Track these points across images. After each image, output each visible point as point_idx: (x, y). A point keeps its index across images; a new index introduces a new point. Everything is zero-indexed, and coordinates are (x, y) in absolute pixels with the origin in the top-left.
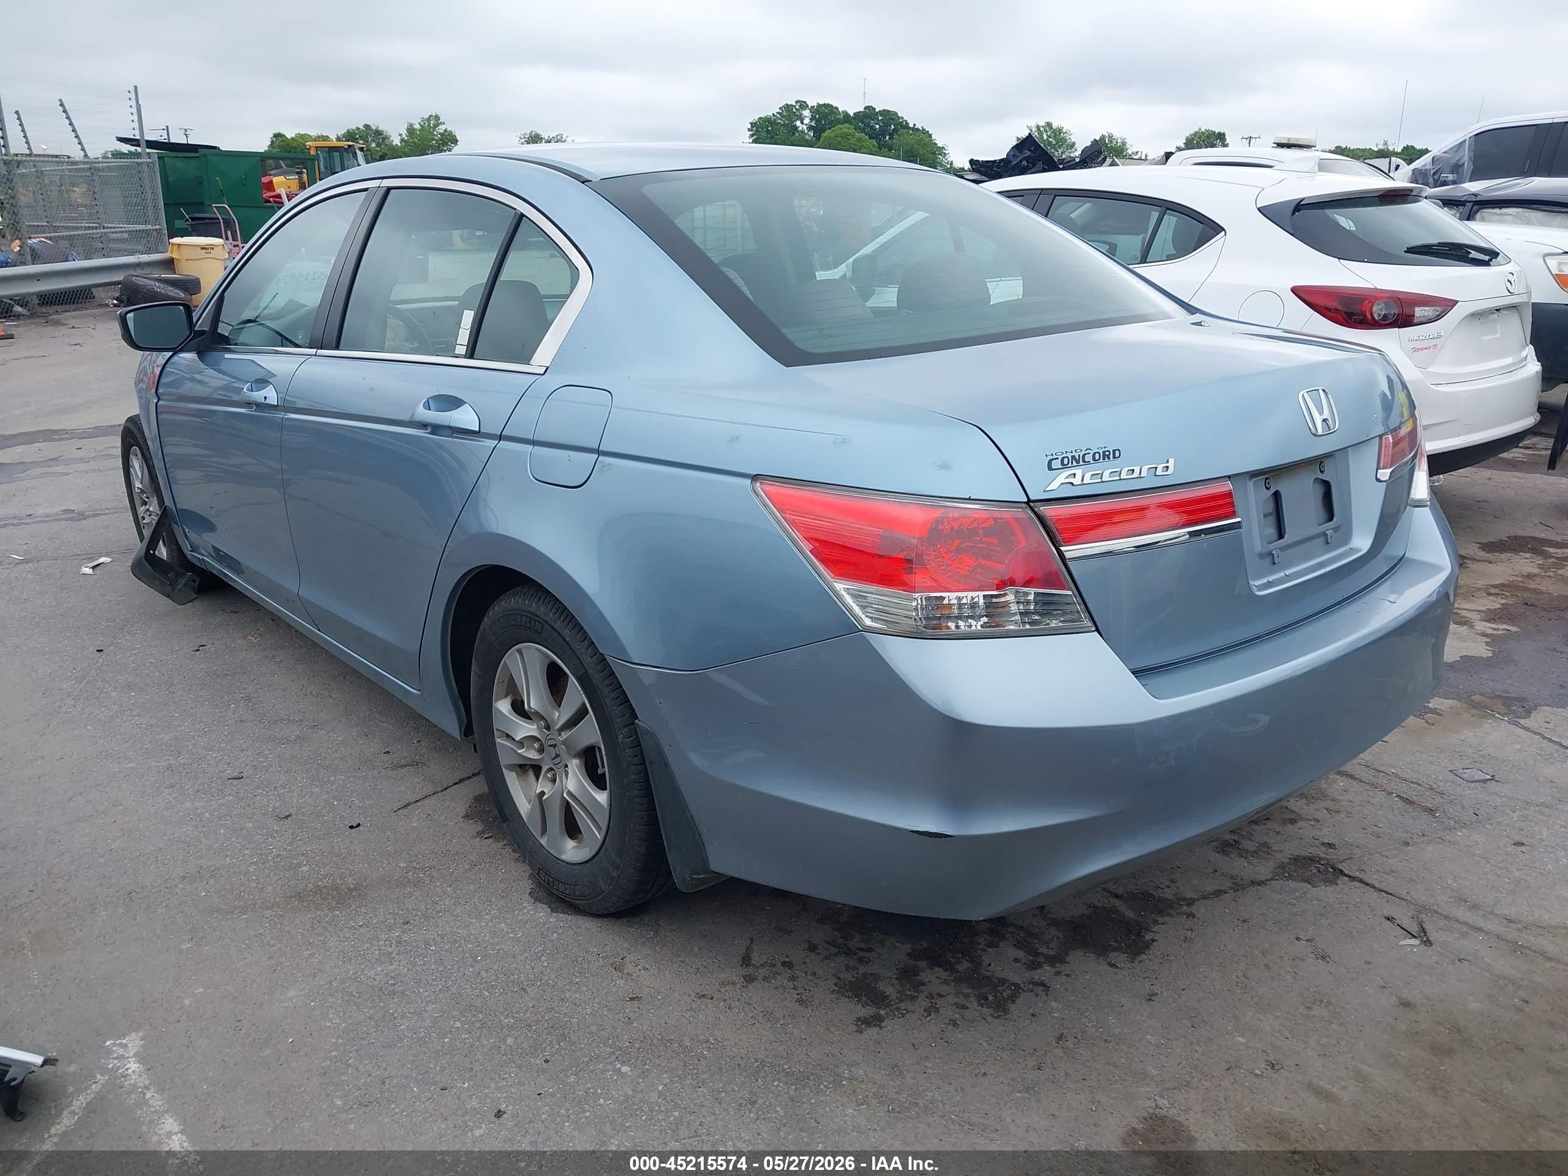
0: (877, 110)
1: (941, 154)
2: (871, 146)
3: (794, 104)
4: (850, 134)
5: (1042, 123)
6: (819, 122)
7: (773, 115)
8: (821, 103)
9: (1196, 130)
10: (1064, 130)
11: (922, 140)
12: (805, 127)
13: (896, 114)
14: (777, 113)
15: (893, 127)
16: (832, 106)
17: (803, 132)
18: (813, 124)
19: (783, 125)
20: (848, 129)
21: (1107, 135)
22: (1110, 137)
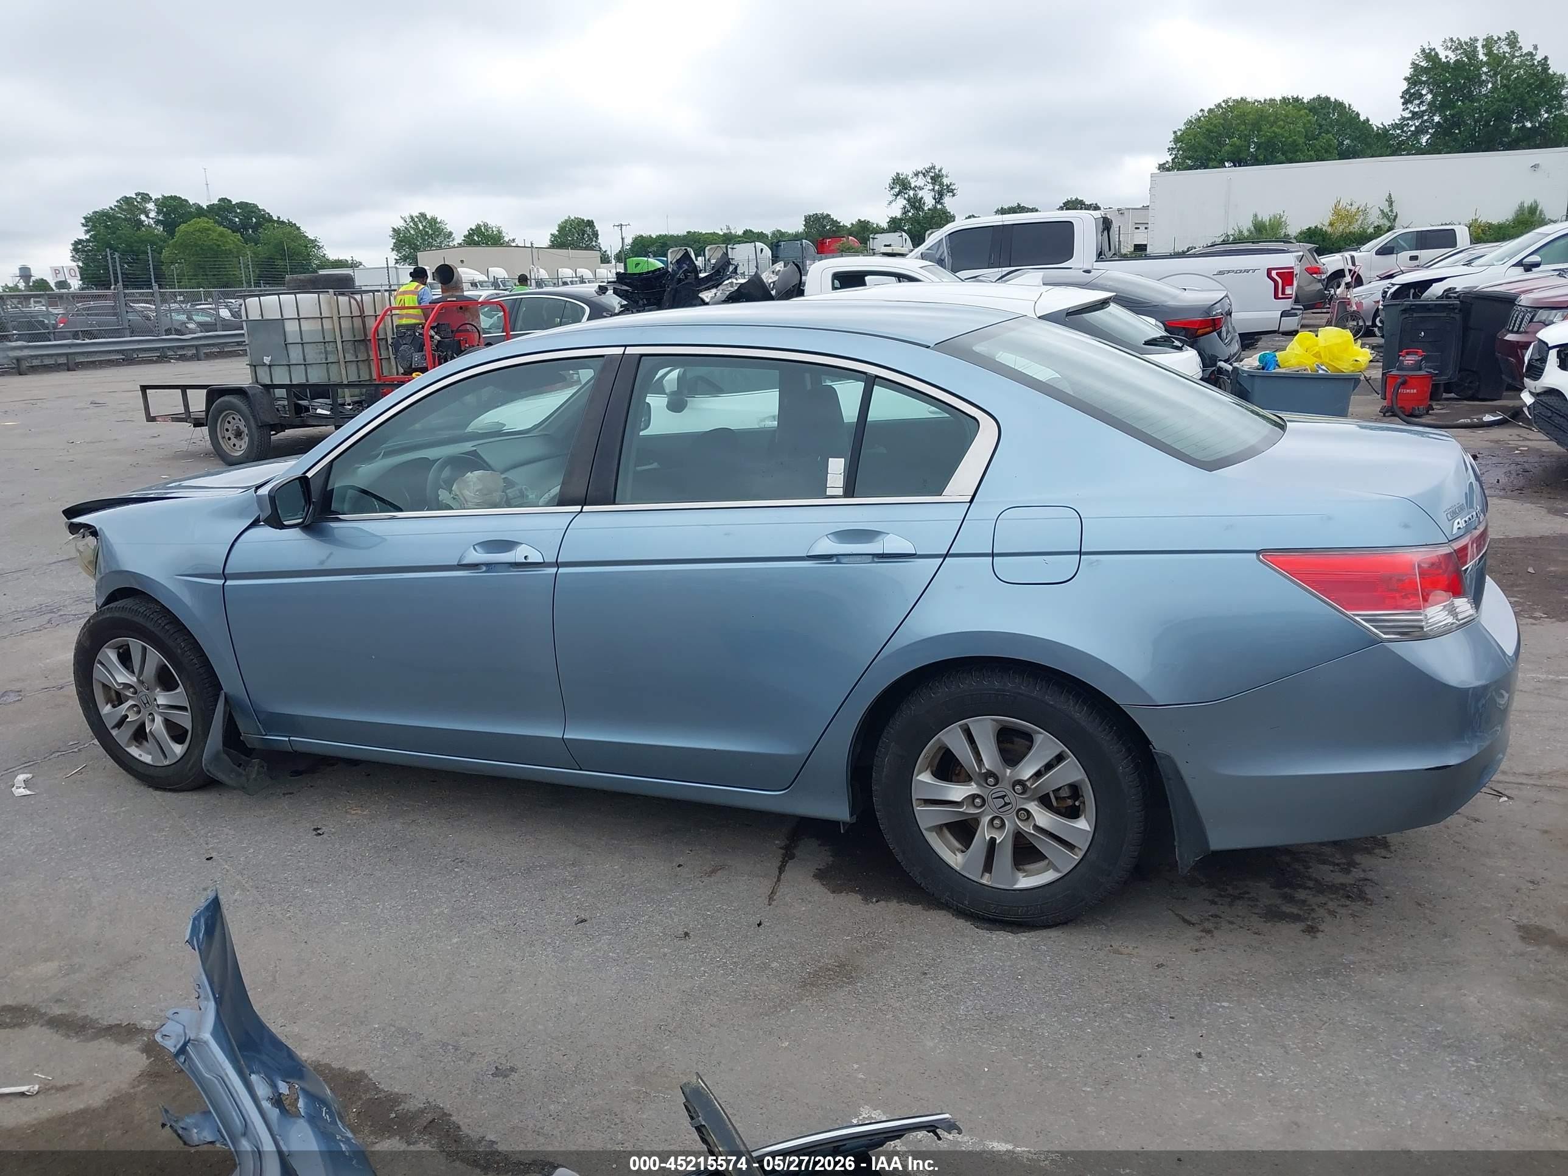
0: (234, 203)
1: (314, 247)
2: (236, 240)
3: (135, 197)
4: (209, 229)
5: (415, 214)
6: (168, 216)
7: (111, 208)
8: (166, 195)
9: (567, 218)
10: (439, 220)
11: (290, 233)
12: (152, 222)
13: (256, 206)
14: (115, 206)
15: (254, 220)
16: (180, 198)
17: (149, 226)
18: (160, 218)
19: (124, 219)
20: (207, 222)
21: (482, 224)
22: (486, 225)
